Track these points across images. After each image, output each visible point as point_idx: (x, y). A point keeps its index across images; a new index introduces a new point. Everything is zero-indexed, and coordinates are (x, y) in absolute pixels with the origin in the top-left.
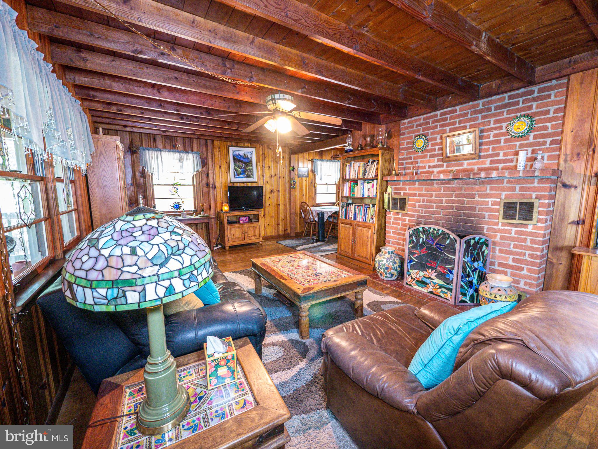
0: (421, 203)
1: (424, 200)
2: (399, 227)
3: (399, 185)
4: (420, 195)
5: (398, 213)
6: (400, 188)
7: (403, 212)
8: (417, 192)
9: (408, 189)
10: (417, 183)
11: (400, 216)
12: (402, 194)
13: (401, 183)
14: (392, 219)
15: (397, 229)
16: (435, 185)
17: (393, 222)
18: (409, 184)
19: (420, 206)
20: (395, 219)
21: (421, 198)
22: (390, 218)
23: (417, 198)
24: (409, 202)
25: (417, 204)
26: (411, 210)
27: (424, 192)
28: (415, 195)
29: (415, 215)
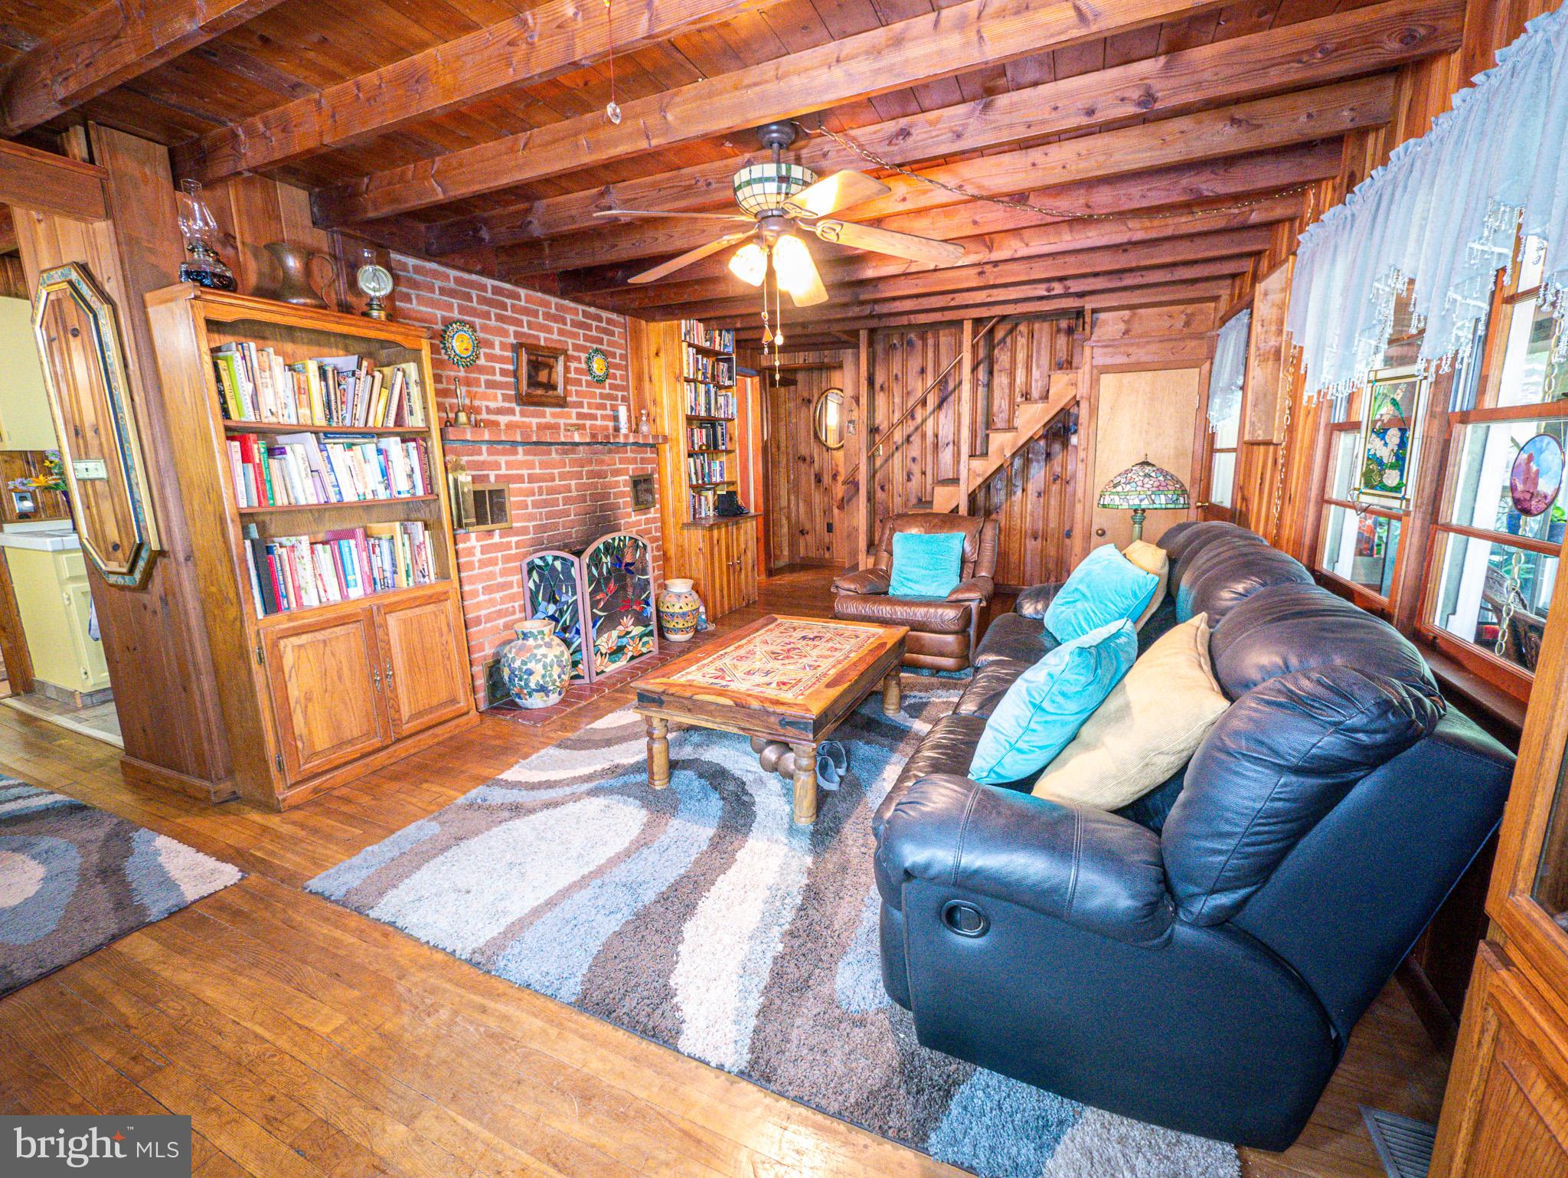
0: (537, 497)
1: (540, 488)
2: (497, 569)
3: (480, 453)
4: (532, 479)
5: (490, 533)
6: (483, 462)
7: (503, 525)
8: (525, 472)
9: (503, 466)
10: (520, 449)
11: (496, 539)
12: (492, 479)
13: (484, 448)
14: (478, 551)
15: (491, 576)
16: (554, 455)
17: (480, 561)
18: (504, 453)
19: (535, 505)
20: (485, 550)
21: (536, 485)
22: (470, 552)
23: (526, 485)
24: (513, 499)
25: (529, 500)
26: (520, 518)
27: (538, 471)
28: (520, 479)
29: (527, 527)
